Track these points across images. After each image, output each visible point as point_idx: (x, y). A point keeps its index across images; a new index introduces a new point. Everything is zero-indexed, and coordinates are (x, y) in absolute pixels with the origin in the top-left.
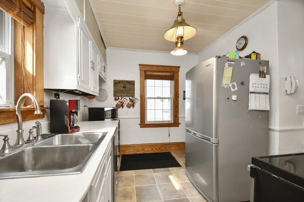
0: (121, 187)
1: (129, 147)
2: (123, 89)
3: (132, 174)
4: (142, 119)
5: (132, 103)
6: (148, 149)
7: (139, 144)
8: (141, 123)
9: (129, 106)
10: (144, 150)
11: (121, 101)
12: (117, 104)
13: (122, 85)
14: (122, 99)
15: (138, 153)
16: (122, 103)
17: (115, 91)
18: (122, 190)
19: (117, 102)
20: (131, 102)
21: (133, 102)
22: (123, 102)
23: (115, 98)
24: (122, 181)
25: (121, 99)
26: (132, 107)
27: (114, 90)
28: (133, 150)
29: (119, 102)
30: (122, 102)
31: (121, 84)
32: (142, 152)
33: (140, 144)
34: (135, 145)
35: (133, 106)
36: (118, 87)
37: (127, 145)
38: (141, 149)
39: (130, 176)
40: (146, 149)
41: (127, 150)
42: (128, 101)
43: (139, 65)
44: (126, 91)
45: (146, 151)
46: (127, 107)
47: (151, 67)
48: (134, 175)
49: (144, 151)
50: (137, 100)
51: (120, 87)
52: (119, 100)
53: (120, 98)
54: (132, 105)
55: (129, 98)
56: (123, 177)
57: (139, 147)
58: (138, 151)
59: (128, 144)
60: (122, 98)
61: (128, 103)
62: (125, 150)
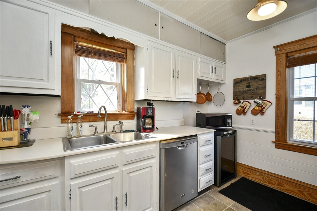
0: (200, 207)
1: (254, 171)
2: (247, 89)
3: (228, 204)
4: (278, 134)
5: (260, 108)
6: (291, 188)
7: (273, 172)
8: (276, 141)
9: (254, 113)
10: (282, 186)
11: (243, 105)
12: (238, 109)
13: (245, 83)
14: (244, 103)
15: (271, 186)
16: (243, 109)
17: (236, 93)
18: (197, 210)
19: (237, 107)
20: (258, 107)
21: (262, 107)
22: (245, 107)
23: (234, 102)
24: (207, 203)
25: (242, 103)
26: (260, 114)
27: (234, 92)
28: (260, 178)
29: (240, 106)
30: (243, 107)
31: (243, 83)
32: (277, 188)
33: (274, 174)
34: (264, 172)
35: (262, 112)
36: (239, 87)
37: (252, 167)
38: (277, 182)
39: (224, 204)
40: (287, 187)
41: (251, 174)
42: (254, 106)
43: (275, 47)
44: (251, 91)
45: (285, 190)
46: (252, 113)
47: (301, 42)
48: (229, 206)
49: (283, 188)
50: (270, 104)
51: (242, 87)
52: (241, 104)
53: (242, 101)
54: (260, 111)
55: (253, 100)
56: (214, 199)
57: (272, 177)
58: (270, 183)
59: (254, 167)
60: (244, 101)
61: (254, 109)
62: (248, 173)
